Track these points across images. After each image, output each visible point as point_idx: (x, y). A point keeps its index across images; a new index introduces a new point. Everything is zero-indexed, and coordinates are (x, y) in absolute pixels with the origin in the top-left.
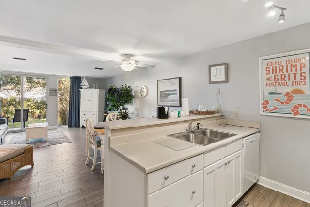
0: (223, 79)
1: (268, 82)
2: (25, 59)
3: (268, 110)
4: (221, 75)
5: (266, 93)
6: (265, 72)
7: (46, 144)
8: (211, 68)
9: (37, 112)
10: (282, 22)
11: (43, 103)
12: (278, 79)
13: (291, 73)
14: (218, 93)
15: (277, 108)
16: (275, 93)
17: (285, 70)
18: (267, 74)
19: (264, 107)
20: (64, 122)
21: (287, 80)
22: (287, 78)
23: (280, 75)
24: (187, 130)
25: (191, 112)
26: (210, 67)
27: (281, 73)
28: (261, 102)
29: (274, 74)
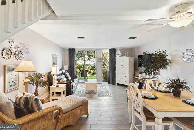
2: (83, 38)
7: (96, 96)
9: (92, 71)
11: (94, 67)
20: (105, 80)
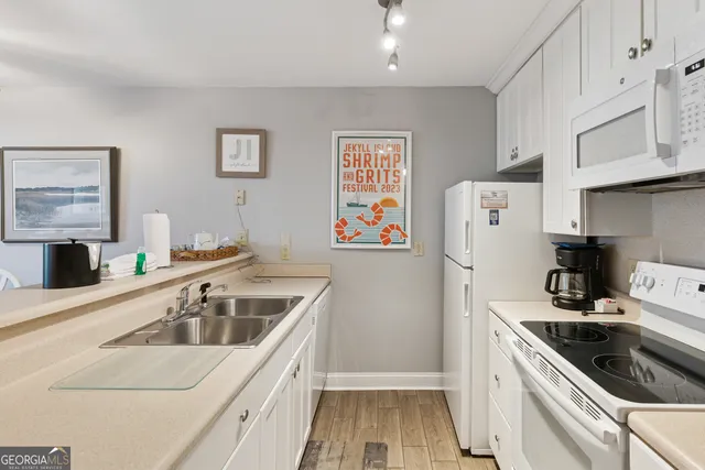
0: (256, 169)
1: (347, 183)
3: (344, 238)
4: (249, 158)
5: (343, 204)
6: (342, 162)
8: (224, 136)
10: (393, 67)
12: (362, 177)
13: (382, 170)
14: (241, 201)
15: (358, 234)
16: (357, 205)
17: (372, 163)
18: (345, 166)
19: (339, 233)
21: (376, 182)
22: (375, 178)
23: (365, 170)
24: (169, 311)
25: (177, 256)
26: (220, 132)
27: (368, 168)
28: (334, 222)
29: (357, 168)
